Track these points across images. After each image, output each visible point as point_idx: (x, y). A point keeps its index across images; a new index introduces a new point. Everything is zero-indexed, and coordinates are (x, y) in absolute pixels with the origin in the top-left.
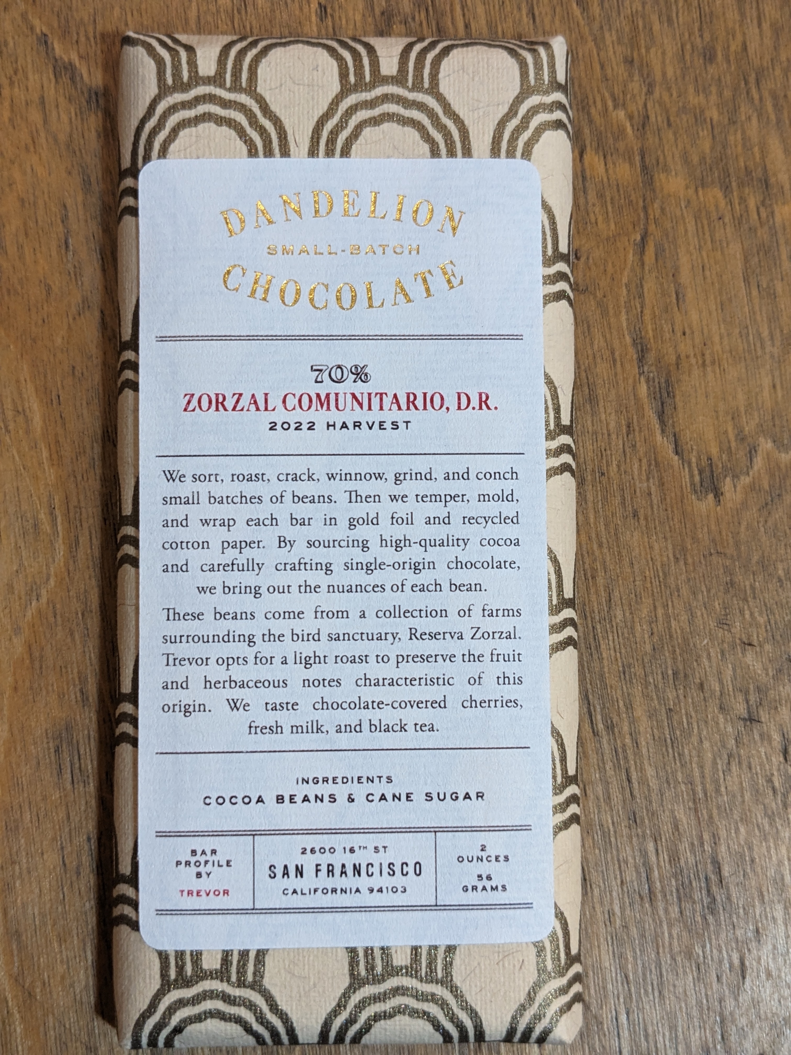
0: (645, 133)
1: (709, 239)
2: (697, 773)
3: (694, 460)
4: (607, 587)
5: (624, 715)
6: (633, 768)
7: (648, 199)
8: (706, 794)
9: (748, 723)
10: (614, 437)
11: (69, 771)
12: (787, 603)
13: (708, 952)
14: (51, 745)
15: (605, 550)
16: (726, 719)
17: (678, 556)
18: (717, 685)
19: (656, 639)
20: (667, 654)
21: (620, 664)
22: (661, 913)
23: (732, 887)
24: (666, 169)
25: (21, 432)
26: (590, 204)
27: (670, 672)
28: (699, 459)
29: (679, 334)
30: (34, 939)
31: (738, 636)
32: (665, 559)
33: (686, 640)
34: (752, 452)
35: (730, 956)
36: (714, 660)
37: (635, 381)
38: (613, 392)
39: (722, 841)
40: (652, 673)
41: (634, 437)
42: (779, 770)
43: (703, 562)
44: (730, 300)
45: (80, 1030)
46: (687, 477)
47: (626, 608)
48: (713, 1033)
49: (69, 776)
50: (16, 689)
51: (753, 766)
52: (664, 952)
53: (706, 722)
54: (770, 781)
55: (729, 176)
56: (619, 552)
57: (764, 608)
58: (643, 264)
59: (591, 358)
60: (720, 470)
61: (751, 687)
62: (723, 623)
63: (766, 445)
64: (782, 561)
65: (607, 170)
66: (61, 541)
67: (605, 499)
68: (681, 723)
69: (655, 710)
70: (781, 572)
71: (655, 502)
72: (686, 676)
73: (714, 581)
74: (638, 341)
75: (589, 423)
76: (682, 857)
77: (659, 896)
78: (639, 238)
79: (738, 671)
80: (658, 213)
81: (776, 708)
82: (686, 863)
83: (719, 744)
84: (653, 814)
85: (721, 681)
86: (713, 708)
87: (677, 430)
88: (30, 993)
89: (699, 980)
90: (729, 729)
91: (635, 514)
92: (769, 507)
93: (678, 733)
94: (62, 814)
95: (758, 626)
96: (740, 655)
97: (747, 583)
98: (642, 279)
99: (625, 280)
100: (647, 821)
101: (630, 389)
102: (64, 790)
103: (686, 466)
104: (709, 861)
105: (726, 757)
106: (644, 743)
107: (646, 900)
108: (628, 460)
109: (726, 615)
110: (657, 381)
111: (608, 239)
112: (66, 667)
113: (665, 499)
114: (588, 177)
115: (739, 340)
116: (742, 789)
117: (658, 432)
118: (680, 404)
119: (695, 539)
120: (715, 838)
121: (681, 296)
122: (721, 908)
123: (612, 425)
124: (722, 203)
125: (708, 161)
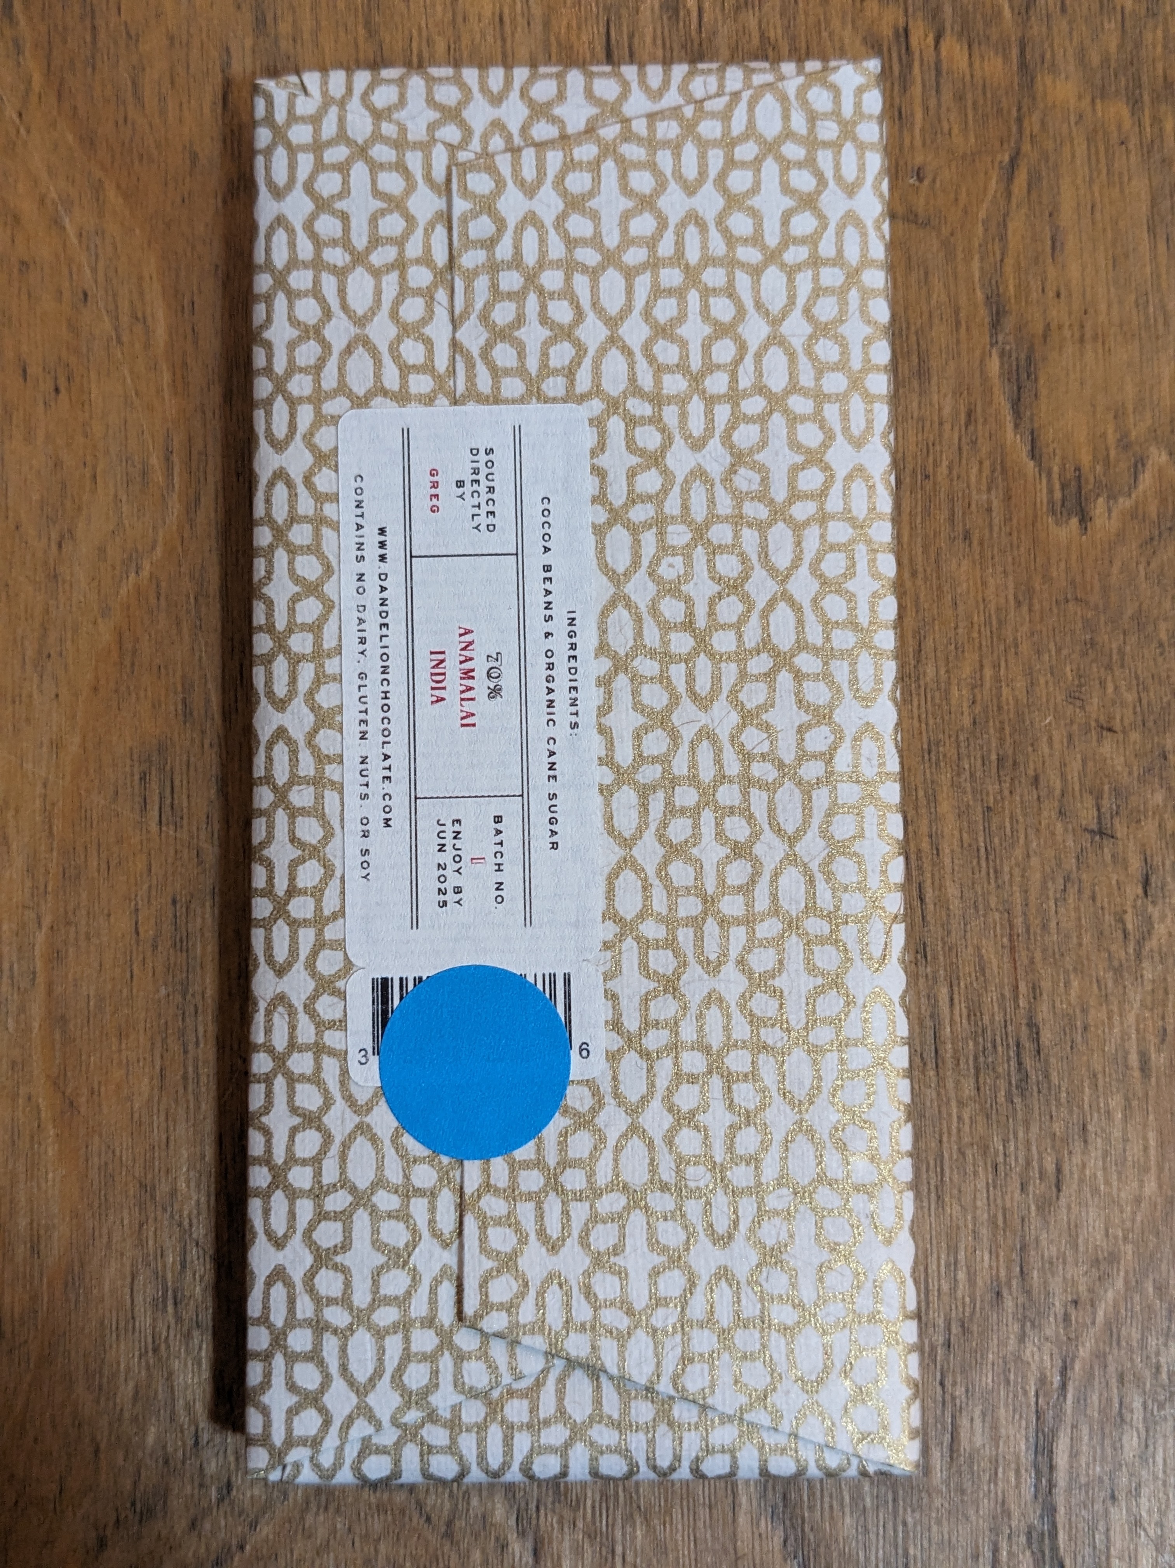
0: (1028, 19)
1: (1104, 171)
2: (1018, 898)
3: (1056, 469)
4: (917, 632)
5: (924, 811)
6: (929, 882)
7: (1025, 109)
8: (1028, 931)
9: (1097, 838)
10: (947, 427)
11: (157, 807)
12: (1168, 677)
13: (1012, 1148)
14: (136, 769)
15: (919, 582)
16: (1066, 830)
17: (1021, 598)
18: (1058, 782)
19: (978, 709)
20: (992, 731)
21: (925, 740)
22: (950, 1084)
23: (1053, 1060)
24: (1053, 69)
25: (137, 345)
26: (944, 109)
27: (994, 757)
28: (1063, 468)
29: (1051, 294)
30: (85, 1030)
31: (1094, 716)
32: (1003, 601)
33: (1020, 715)
34: (1138, 465)
35: (1041, 1159)
36: (1057, 746)
37: (983, 353)
38: (952, 365)
39: (1045, 997)
40: (969, 757)
41: (976, 430)
42: (1134, 907)
43: (1055, 611)
44: (1126, 256)
45: (134, 1160)
46: (1045, 491)
47: (941, 664)
48: (1009, 1261)
49: (156, 813)
50: (95, 689)
51: (1099, 896)
52: (949, 1142)
53: (1038, 830)
54: (1122, 921)
55: (1140, 86)
56: (939, 588)
57: (1134, 682)
58: (1009, 194)
59: (925, 316)
60: (1091, 487)
61: (1106, 788)
62: (1075, 697)
63: (1158, 457)
64: (1166, 619)
65: (971, 65)
66: (175, 497)
67: (927, 513)
68: (1002, 827)
69: (968, 806)
70: (1163, 636)
71: (996, 521)
72: (1015, 763)
73: (1068, 639)
74: (994, 300)
75: (915, 404)
76: (985, 1010)
77: (950, 1063)
78: (1007, 158)
79: (1090, 764)
80: (1036, 128)
81: (1138, 821)
82: (992, 1021)
83: (1053, 862)
84: (950, 949)
85: (1063, 776)
86: (1049, 811)
87: (1036, 425)
88: (72, 1103)
89: (995, 1187)
90: (1070, 843)
91: (967, 536)
92: (1155, 543)
93: (996, 840)
94: (141, 866)
95: (1123, 704)
96: (1094, 743)
97: (1114, 646)
98: (1006, 215)
99: (982, 215)
100: (941, 958)
101: (977, 363)
102: (148, 832)
103: (1044, 476)
104: (1024, 1021)
105: (1061, 881)
106: (947, 851)
107: (931, 1065)
108: (964, 461)
109: (1080, 686)
110: (1014, 355)
111: (964, 157)
112: (166, 667)
113: (1011, 519)
114: (944, 72)
115: (1134, 312)
116: (1079, 926)
117: (1010, 426)
118: (1044, 392)
119: (1047, 578)
120: (1035, 991)
121: (1058, 244)
122: (1035, 1088)
123: (947, 411)
124: (1127, 123)
125: (1113, 65)
